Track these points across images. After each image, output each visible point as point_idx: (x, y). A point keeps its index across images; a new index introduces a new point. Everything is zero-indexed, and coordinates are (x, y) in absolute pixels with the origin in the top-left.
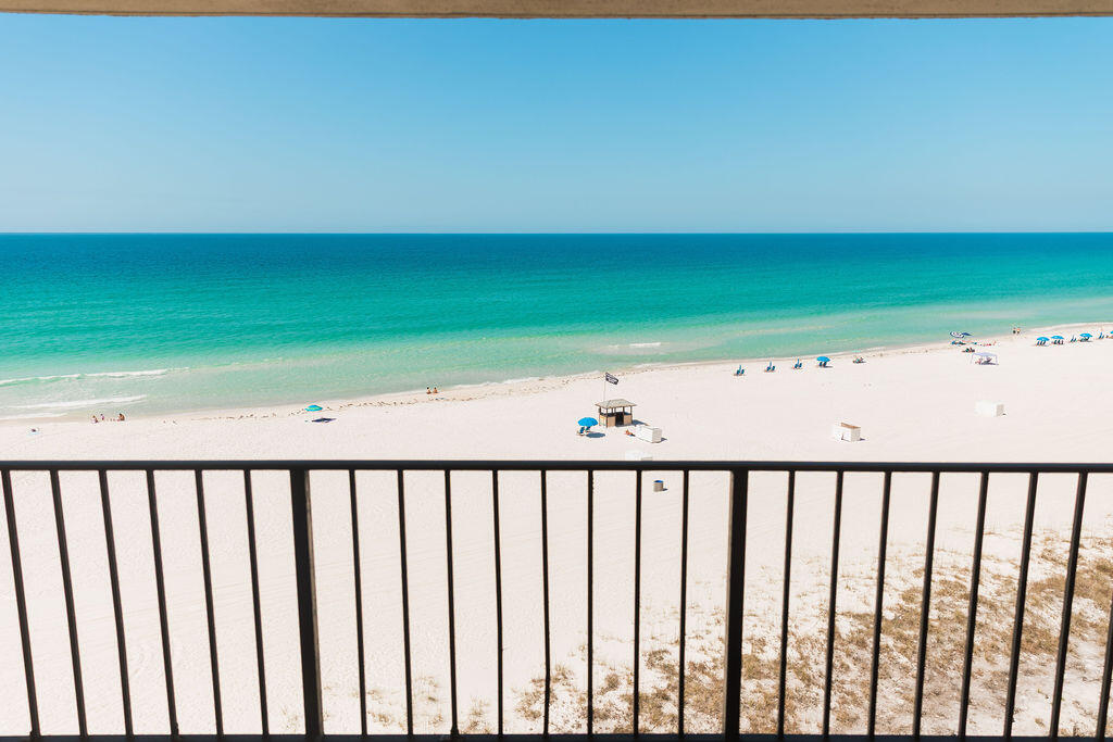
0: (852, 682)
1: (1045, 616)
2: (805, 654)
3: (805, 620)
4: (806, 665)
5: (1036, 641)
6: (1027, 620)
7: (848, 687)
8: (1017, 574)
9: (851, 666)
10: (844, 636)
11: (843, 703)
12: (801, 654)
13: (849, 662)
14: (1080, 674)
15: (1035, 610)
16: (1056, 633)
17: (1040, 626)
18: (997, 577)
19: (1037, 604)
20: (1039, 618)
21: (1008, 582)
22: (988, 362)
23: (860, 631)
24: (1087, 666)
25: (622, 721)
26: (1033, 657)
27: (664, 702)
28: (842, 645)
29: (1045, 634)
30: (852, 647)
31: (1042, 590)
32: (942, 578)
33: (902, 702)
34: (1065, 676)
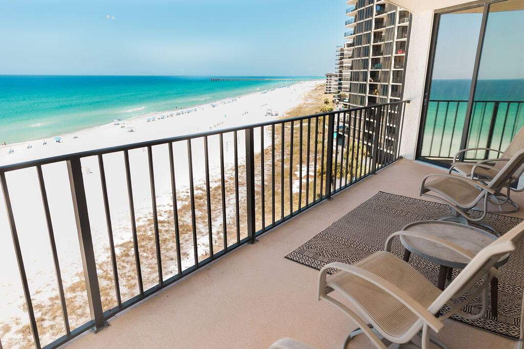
0: (129, 271)
1: (185, 219)
2: (105, 270)
3: (99, 256)
4: (107, 273)
5: (186, 229)
6: (180, 223)
7: (128, 274)
8: (172, 208)
9: (126, 266)
10: (118, 255)
11: (128, 281)
12: (103, 270)
13: (125, 264)
14: (201, 234)
15: (182, 219)
16: (191, 224)
17: (185, 224)
18: (165, 212)
19: (182, 217)
20: (184, 221)
21: (170, 212)
22: (132, 131)
23: (125, 251)
24: (202, 231)
25: (22, 343)
26: (186, 235)
27: (43, 322)
28: (119, 259)
29: (187, 226)
30: (124, 258)
31: (182, 211)
32: (148, 219)
33: (149, 270)
34: (197, 237)
